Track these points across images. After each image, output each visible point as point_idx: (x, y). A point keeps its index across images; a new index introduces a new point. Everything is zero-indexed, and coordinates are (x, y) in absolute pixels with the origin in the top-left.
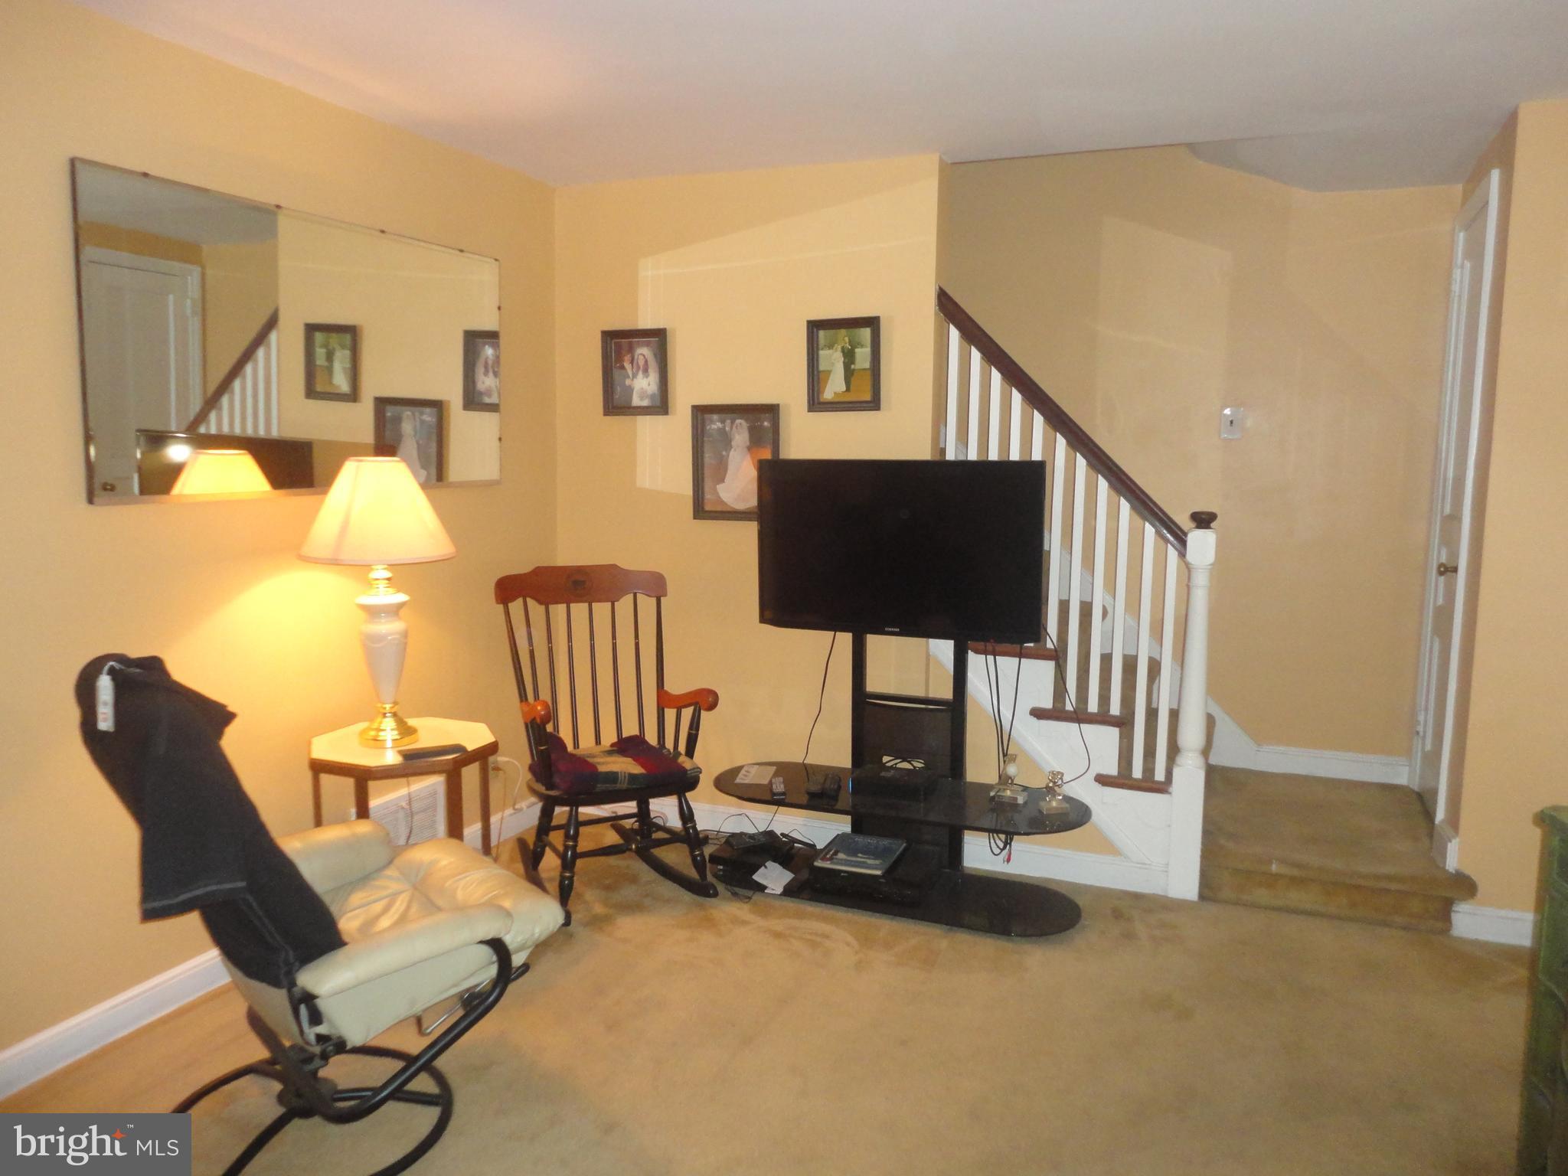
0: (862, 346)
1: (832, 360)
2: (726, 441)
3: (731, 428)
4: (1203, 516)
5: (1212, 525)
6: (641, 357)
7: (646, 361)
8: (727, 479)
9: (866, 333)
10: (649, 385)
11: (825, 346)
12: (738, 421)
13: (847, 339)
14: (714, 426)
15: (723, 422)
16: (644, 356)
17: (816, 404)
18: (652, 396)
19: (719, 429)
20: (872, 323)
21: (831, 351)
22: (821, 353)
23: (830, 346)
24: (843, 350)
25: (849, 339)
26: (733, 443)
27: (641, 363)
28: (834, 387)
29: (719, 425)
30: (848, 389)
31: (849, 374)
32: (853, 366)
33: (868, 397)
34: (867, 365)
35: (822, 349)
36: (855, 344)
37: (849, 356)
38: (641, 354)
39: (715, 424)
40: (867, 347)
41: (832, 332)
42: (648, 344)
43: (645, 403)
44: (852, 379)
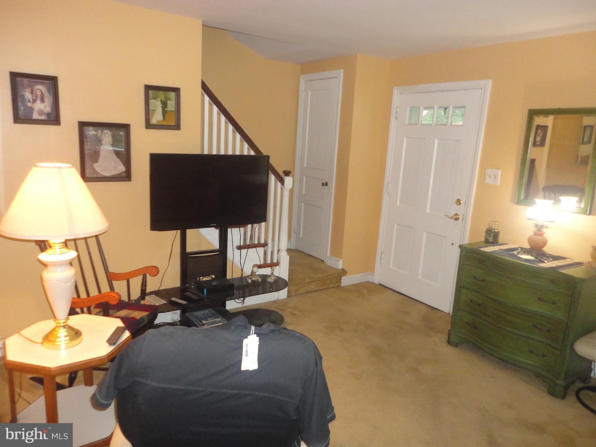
0: (171, 100)
1: (156, 105)
2: (99, 141)
3: (101, 135)
4: (287, 172)
5: (290, 175)
6: (38, 91)
7: (42, 94)
8: (100, 161)
9: (173, 95)
10: (45, 107)
11: (152, 98)
12: (105, 131)
13: (163, 96)
14: (90, 133)
15: (96, 131)
16: (40, 90)
17: (149, 125)
18: (48, 114)
19: (94, 135)
20: (176, 90)
21: (155, 101)
22: (150, 101)
23: (155, 98)
24: (161, 101)
25: (164, 96)
26: (103, 142)
27: (39, 94)
28: (157, 118)
29: (94, 133)
30: (164, 119)
31: (164, 113)
32: (166, 109)
33: (173, 123)
34: (173, 109)
35: (151, 99)
36: (167, 99)
37: (164, 105)
38: (38, 89)
39: (91, 132)
40: (172, 101)
41: (156, 92)
42: (43, 84)
43: (43, 117)
44: (166, 115)
